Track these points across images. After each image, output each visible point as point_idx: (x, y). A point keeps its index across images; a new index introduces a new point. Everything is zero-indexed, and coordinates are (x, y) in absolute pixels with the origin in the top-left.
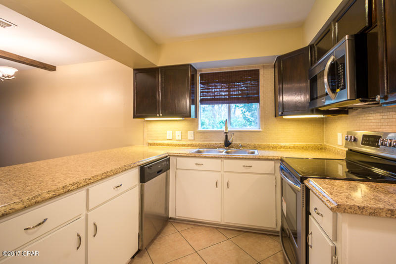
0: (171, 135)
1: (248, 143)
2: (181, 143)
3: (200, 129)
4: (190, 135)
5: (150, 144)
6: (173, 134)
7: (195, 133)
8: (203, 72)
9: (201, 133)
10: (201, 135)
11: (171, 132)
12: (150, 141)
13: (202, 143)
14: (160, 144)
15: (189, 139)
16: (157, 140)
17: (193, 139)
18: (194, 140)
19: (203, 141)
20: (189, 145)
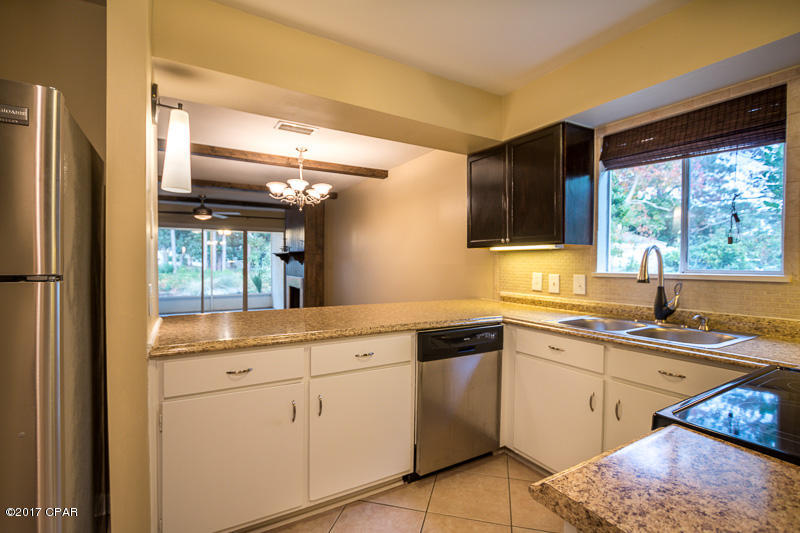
0: (540, 280)
1: (732, 315)
2: (558, 300)
3: (601, 269)
4: (578, 283)
5: (504, 299)
6: (544, 279)
7: (590, 279)
8: (610, 132)
9: (603, 280)
10: (602, 285)
11: (540, 275)
12: (504, 293)
13: (604, 303)
14: (518, 299)
15: (575, 292)
16: (516, 290)
17: (583, 292)
18: (586, 295)
19: (607, 299)
20: (574, 306)
